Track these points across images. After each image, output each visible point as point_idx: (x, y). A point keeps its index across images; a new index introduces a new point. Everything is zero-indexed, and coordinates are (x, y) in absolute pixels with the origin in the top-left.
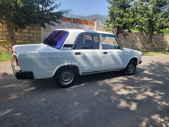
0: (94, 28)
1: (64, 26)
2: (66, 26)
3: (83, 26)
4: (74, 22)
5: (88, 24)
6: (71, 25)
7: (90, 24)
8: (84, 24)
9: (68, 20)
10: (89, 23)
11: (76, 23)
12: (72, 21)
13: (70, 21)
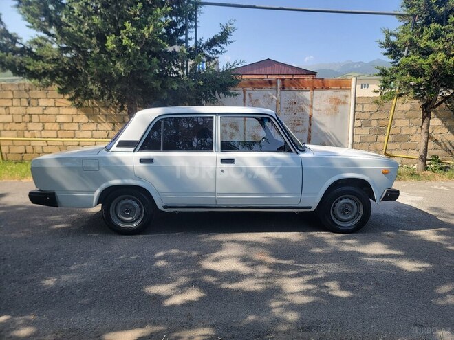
0: (347, 96)
1: (257, 100)
2: (261, 102)
3: (312, 95)
4: (283, 88)
5: (328, 88)
6: (275, 97)
7: (336, 88)
8: (314, 88)
9: (268, 84)
10: (330, 84)
11: (290, 90)
12: (279, 85)
13: (274, 86)
